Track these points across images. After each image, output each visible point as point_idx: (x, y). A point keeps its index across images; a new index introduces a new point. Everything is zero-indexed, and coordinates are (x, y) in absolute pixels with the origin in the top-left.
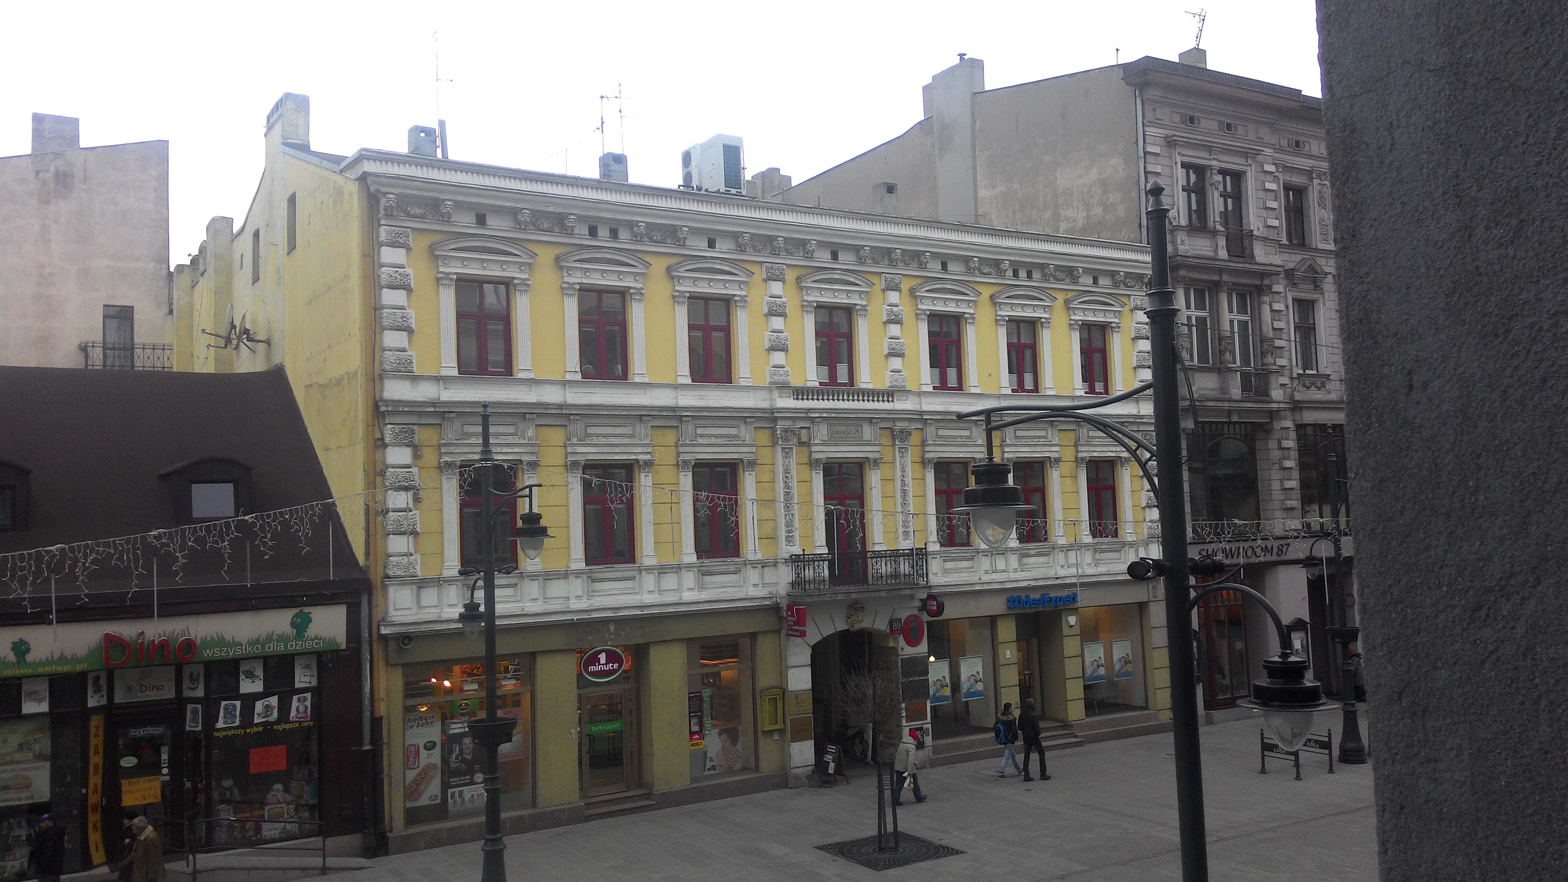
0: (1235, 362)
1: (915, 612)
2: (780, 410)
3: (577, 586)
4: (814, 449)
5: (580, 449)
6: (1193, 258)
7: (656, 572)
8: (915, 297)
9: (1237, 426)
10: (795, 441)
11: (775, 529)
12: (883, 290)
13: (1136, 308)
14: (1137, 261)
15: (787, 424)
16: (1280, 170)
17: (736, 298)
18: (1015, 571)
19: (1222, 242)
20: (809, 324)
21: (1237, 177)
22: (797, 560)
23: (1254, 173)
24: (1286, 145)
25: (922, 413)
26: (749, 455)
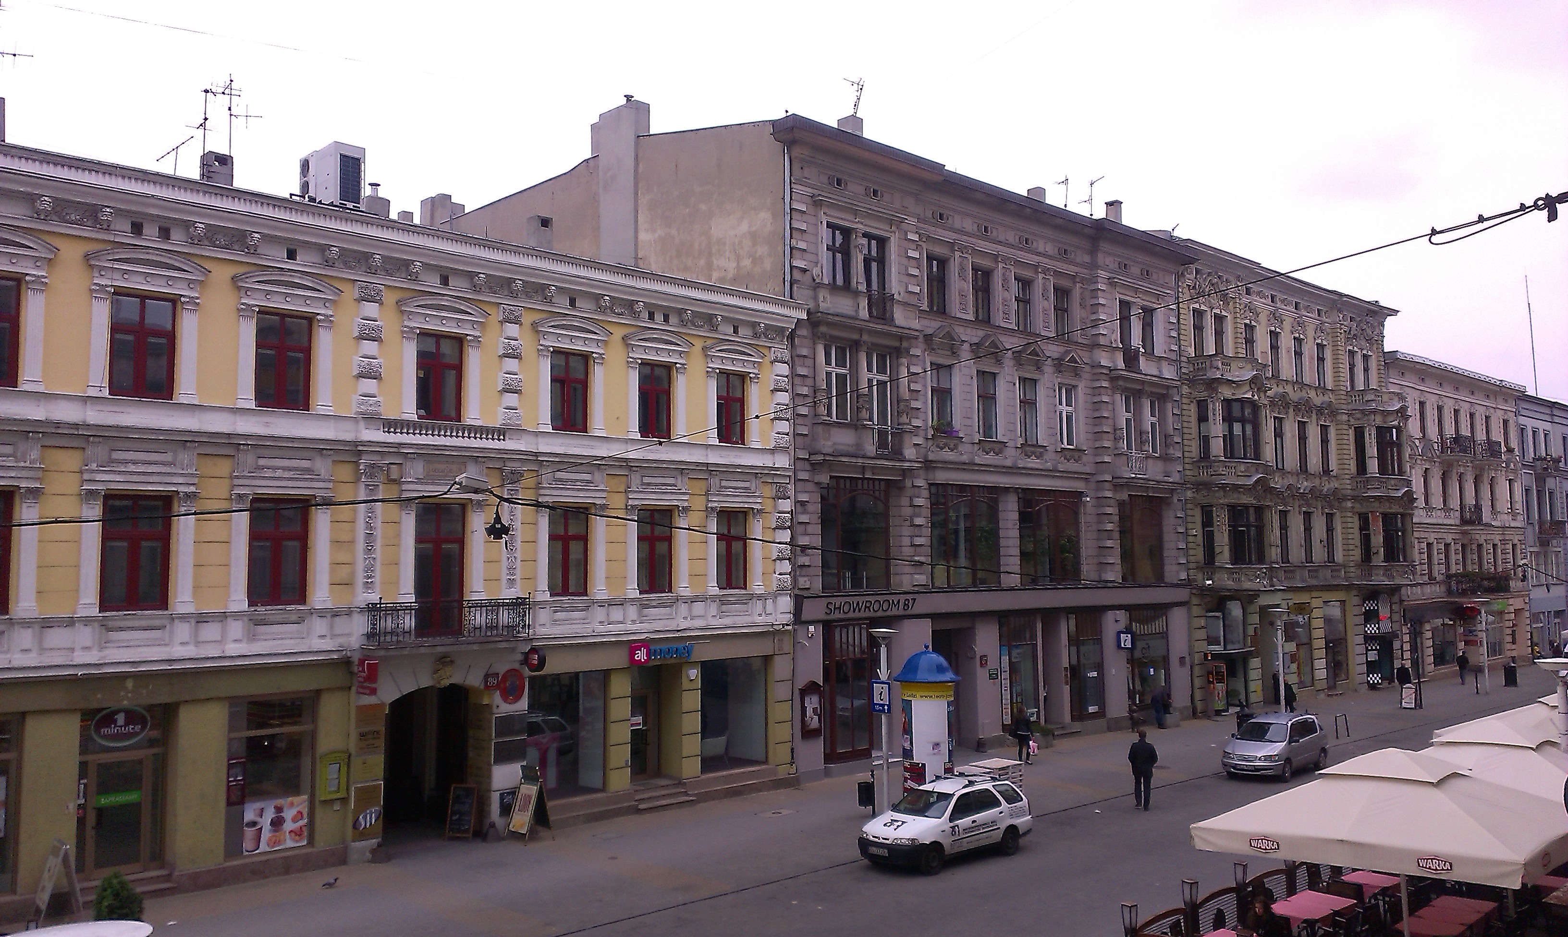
0: (871, 419)
1: (516, 666)
2: (363, 443)
3: (84, 635)
4: (404, 487)
5: (99, 477)
6: (833, 315)
7: (193, 621)
8: (538, 332)
9: (871, 482)
10: (383, 478)
11: (353, 574)
12: (501, 322)
13: (776, 361)
14: (778, 314)
15: (375, 460)
16: (924, 240)
17: (319, 317)
18: (634, 622)
19: (864, 303)
20: (410, 353)
21: (882, 242)
22: (373, 609)
23: (897, 240)
24: (931, 216)
25: (536, 454)
26: (325, 491)
